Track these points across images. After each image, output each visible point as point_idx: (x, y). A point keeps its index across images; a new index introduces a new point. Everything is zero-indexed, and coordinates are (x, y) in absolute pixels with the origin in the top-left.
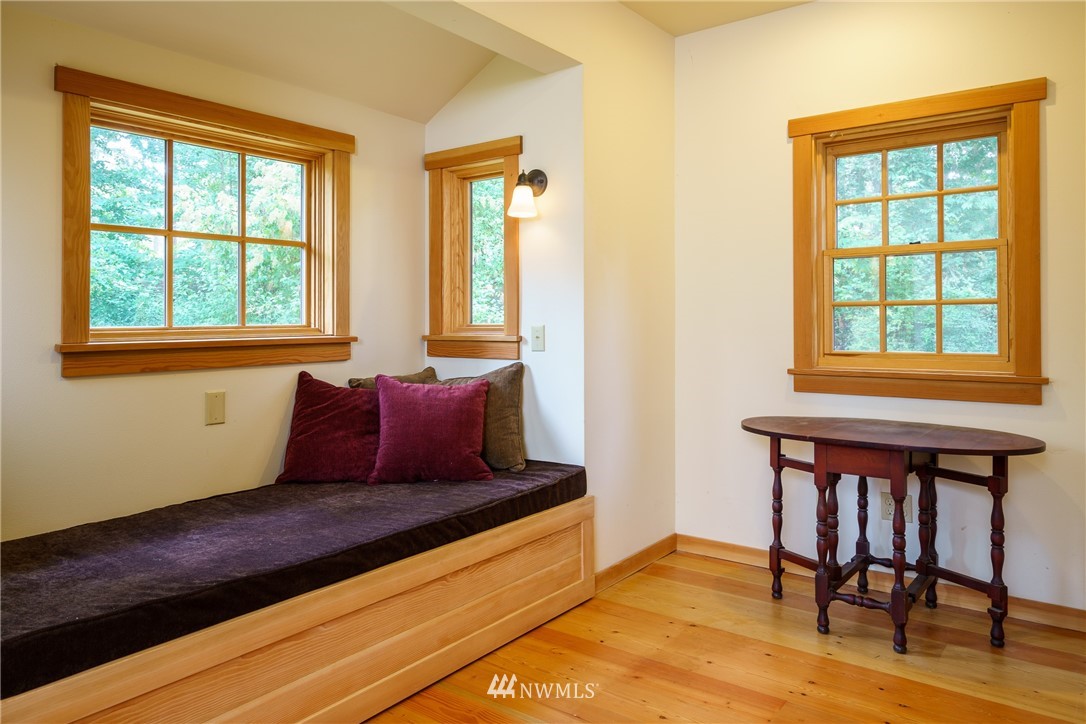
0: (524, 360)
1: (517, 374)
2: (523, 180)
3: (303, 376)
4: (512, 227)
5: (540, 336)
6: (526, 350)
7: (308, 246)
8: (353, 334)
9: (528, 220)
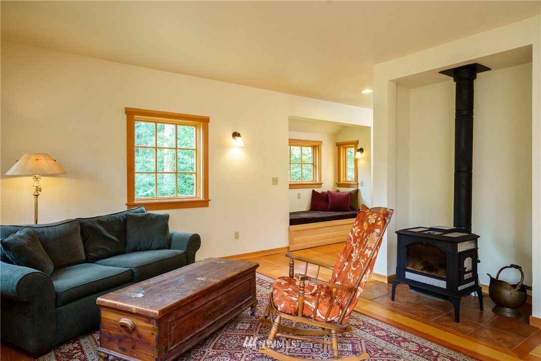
0: (359, 188)
1: (357, 191)
2: (358, 151)
3: (313, 190)
4: (356, 160)
5: (362, 183)
6: (359, 186)
7: (313, 164)
8: (322, 182)
9: (359, 159)
